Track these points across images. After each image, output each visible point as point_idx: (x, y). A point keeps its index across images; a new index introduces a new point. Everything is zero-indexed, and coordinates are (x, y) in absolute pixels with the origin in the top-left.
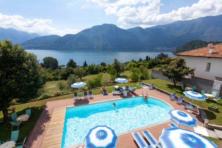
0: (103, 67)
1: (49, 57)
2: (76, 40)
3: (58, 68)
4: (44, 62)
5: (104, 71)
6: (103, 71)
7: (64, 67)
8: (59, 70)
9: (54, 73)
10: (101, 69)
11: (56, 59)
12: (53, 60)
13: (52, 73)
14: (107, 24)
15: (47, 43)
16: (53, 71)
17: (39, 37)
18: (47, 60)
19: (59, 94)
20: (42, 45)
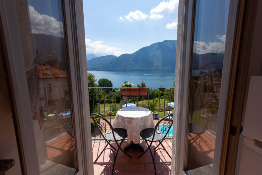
0: (161, 92)
1: (104, 79)
2: (132, 61)
3: (112, 91)
4: (99, 84)
5: (162, 96)
6: (160, 96)
7: (118, 90)
8: (112, 93)
9: (108, 95)
10: (158, 93)
11: (110, 81)
12: (108, 82)
13: (106, 96)
14: (169, 41)
15: (104, 64)
16: (107, 94)
17: (95, 58)
18: (102, 82)
19: (112, 114)
20: (98, 66)
